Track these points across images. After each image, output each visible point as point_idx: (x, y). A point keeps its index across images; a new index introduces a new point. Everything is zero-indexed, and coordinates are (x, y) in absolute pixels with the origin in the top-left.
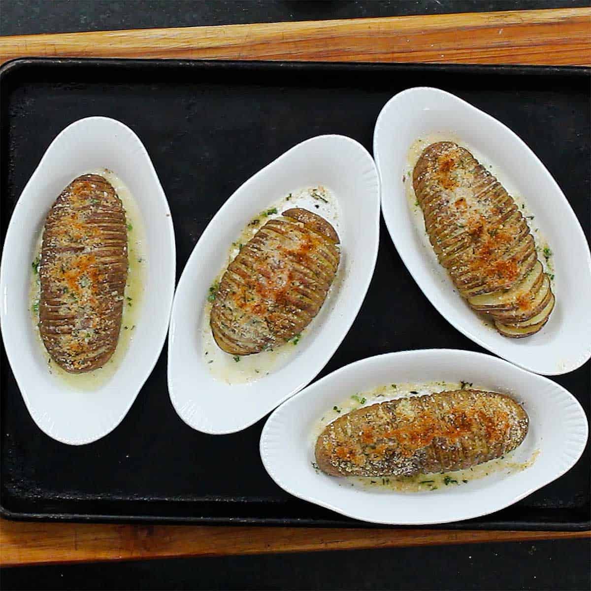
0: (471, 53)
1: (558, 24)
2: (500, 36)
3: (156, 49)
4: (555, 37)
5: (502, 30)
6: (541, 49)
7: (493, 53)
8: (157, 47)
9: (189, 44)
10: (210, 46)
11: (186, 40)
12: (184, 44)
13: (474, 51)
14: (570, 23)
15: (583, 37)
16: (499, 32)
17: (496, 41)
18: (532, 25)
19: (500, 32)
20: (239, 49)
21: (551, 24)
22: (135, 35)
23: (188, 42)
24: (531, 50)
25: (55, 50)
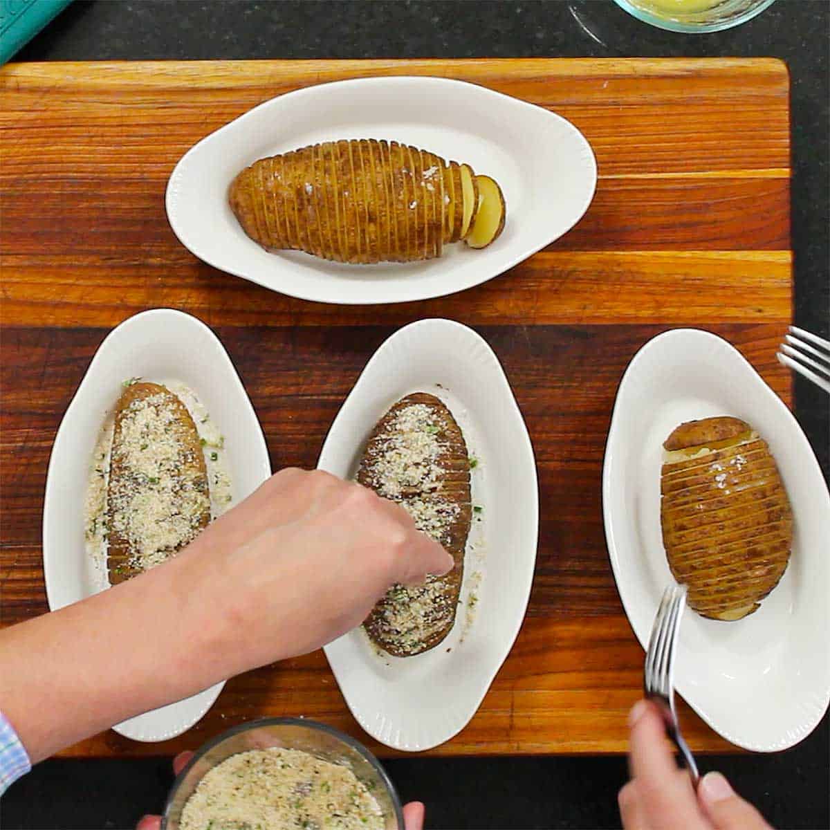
0: (564, 111)
1: (681, 77)
2: (602, 91)
4: (674, 95)
5: (607, 82)
6: (658, 110)
7: (594, 112)
8: (151, 86)
9: (193, 82)
10: (222, 86)
11: (190, 78)
12: (188, 82)
13: (569, 108)
14: (696, 76)
15: (713, 96)
16: (602, 86)
17: (598, 97)
18: (647, 77)
19: (605, 86)
20: (260, 92)
21: (674, 78)
23: (193, 80)
24: (645, 111)
25: (18, 82)
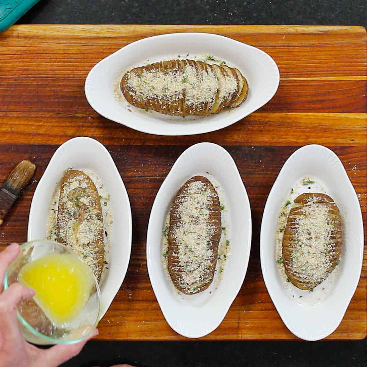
0: (265, 49)
1: (319, 34)
2: (283, 40)
3: (77, 37)
4: (315, 42)
5: (285, 36)
6: (308, 49)
8: (79, 36)
9: (98, 34)
10: (111, 36)
11: (96, 32)
12: (95, 34)
13: (268, 48)
14: (325, 34)
15: (333, 43)
16: (282, 38)
17: (280, 43)
18: (303, 34)
19: (284, 38)
20: (128, 39)
21: (315, 34)
22: (66, 28)
23: (97, 33)
24: (301, 49)
25: (18, 34)
